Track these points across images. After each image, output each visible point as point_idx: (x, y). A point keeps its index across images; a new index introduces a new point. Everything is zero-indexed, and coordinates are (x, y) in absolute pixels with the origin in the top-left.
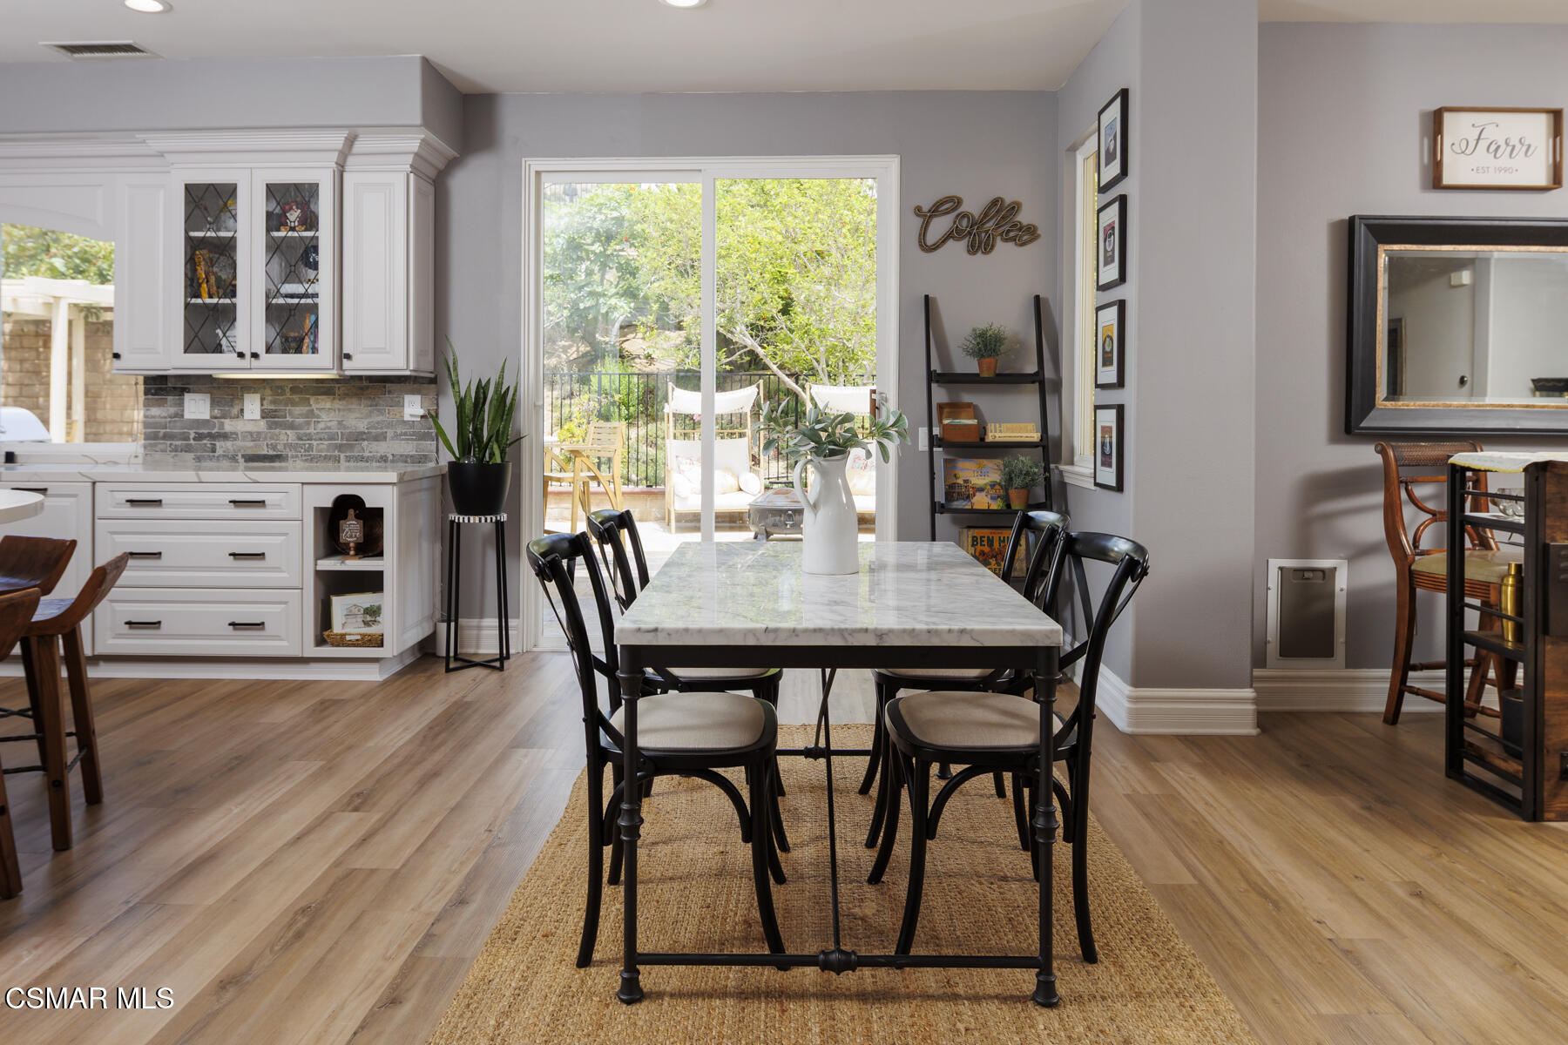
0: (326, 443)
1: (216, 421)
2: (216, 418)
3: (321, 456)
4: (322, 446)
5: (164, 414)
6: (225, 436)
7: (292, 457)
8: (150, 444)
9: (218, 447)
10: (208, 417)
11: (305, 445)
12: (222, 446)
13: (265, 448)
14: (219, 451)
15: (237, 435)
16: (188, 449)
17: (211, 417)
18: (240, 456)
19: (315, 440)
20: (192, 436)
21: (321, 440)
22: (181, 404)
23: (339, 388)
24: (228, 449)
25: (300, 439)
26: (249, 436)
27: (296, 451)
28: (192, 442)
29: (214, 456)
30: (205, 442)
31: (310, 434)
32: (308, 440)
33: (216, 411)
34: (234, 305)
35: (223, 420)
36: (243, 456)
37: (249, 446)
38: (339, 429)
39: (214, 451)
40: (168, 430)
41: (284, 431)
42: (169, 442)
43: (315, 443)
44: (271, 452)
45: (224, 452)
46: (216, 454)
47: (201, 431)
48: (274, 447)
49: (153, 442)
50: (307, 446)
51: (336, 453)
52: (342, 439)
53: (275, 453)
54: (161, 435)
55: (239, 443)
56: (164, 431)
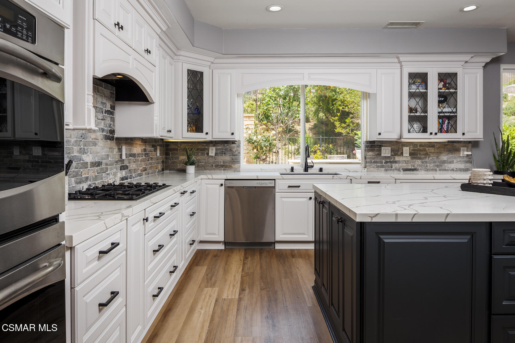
0: (432, 164)
1: (392, 156)
2: (392, 155)
3: (430, 169)
4: (431, 166)
5: (374, 154)
6: (396, 162)
7: (420, 169)
9: (393, 166)
10: (390, 156)
11: (425, 165)
12: (394, 165)
13: (410, 166)
14: (394, 168)
15: (400, 162)
16: (382, 167)
17: (391, 155)
18: (401, 169)
19: (428, 163)
20: (384, 162)
21: (431, 163)
22: (380, 150)
23: (437, 145)
24: (397, 167)
25: (423, 163)
26: (405, 162)
27: (422, 167)
28: (384, 164)
29: (392, 169)
30: (388, 164)
31: (426, 161)
32: (426, 163)
33: (392, 153)
35: (395, 156)
36: (402, 169)
37: (405, 166)
38: (437, 159)
39: (392, 167)
40: (375, 160)
41: (417, 160)
42: (375, 164)
43: (428, 164)
44: (413, 168)
45: (395, 167)
46: (393, 168)
47: (387, 160)
48: (414, 166)
49: (370, 164)
50: (426, 165)
51: (436, 168)
52: (438, 163)
53: (414, 168)
54: (373, 162)
55: (400, 164)
56: (374, 160)
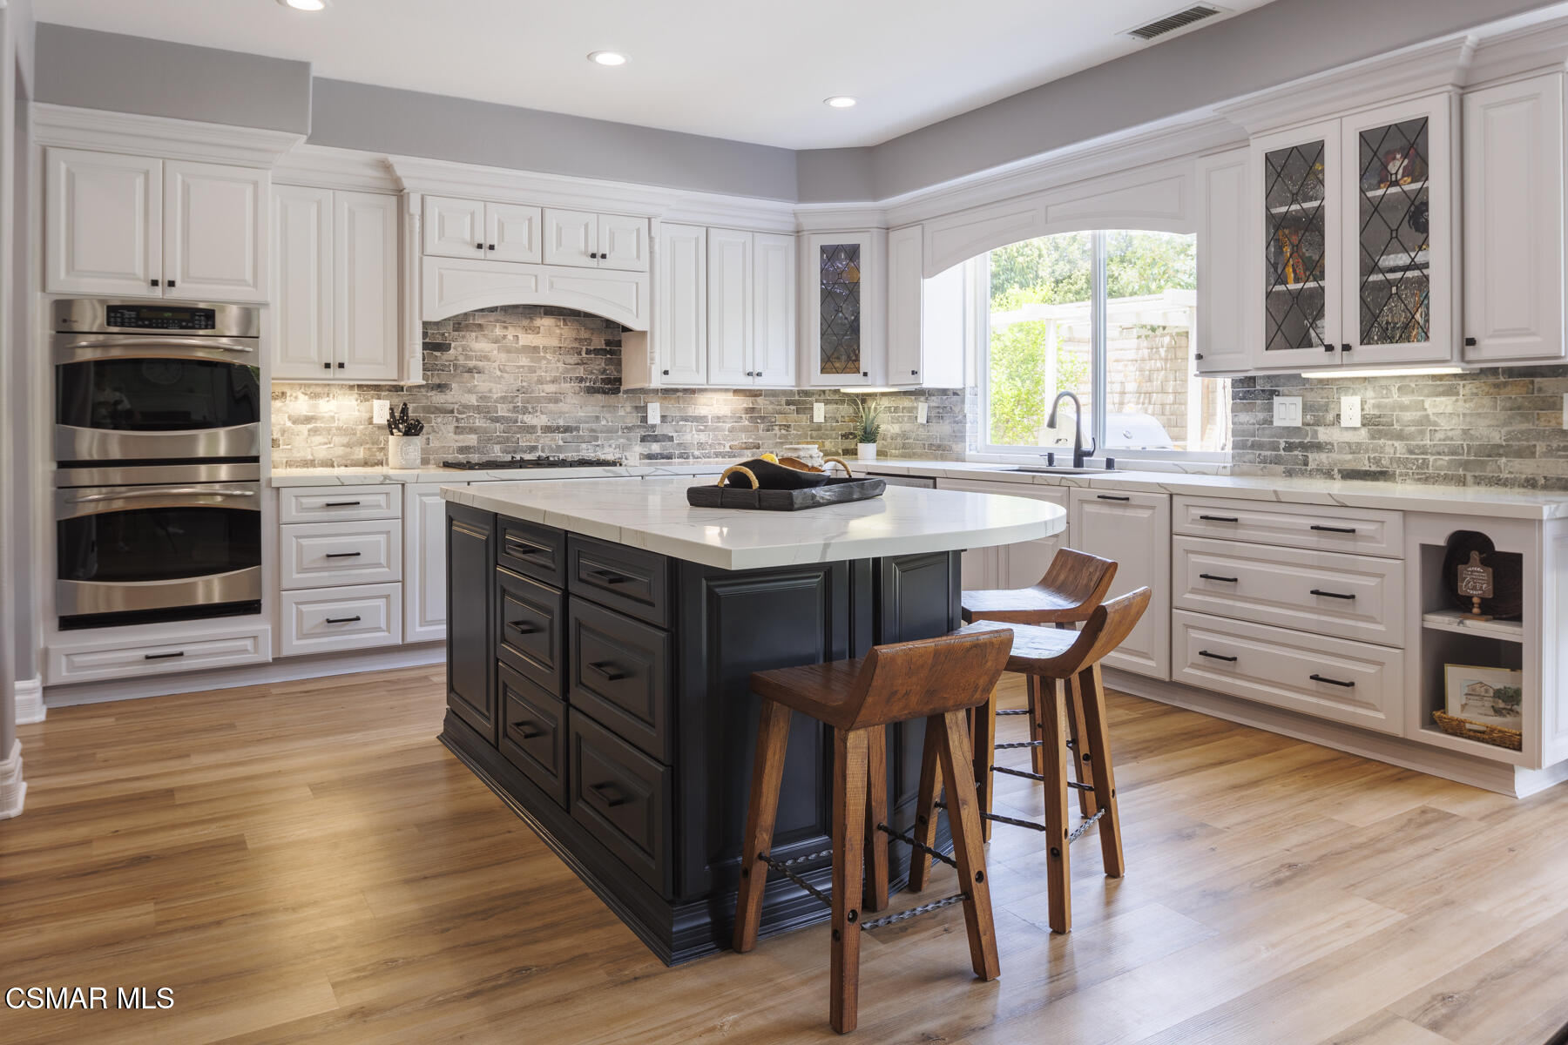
0: (1447, 458)
1: (1308, 428)
2: (1308, 425)
3: (1439, 474)
4: (1440, 463)
5: (1252, 421)
6: (1319, 447)
7: (1401, 475)
8: (1238, 453)
9: (1310, 459)
10: (1300, 425)
11: (1417, 460)
12: (1315, 458)
13: (1366, 462)
14: (1312, 465)
15: (1333, 446)
16: (1277, 461)
17: (1303, 424)
18: (1336, 470)
19: (1432, 454)
20: (1282, 445)
21: (1439, 454)
22: (1270, 409)
23: (1464, 386)
24: (1323, 463)
25: (1411, 452)
26: (1347, 448)
27: (1405, 467)
28: (1282, 452)
29: (1306, 470)
30: (1296, 453)
31: (1424, 446)
32: (1423, 454)
33: (1308, 417)
34: (1322, 289)
35: (1315, 428)
36: (1339, 471)
37: (1348, 460)
38: (1464, 440)
39: (1306, 464)
40: (1257, 439)
41: (1390, 442)
42: (1258, 452)
43: (1431, 458)
44: (1374, 468)
45: (1318, 465)
46: (1309, 468)
47: (1292, 441)
48: (1378, 461)
49: (1242, 451)
50: (1420, 461)
51: (1461, 472)
52: (1468, 453)
53: (1379, 469)
54: (1249, 443)
55: (1334, 456)
56: (1253, 439)
